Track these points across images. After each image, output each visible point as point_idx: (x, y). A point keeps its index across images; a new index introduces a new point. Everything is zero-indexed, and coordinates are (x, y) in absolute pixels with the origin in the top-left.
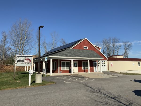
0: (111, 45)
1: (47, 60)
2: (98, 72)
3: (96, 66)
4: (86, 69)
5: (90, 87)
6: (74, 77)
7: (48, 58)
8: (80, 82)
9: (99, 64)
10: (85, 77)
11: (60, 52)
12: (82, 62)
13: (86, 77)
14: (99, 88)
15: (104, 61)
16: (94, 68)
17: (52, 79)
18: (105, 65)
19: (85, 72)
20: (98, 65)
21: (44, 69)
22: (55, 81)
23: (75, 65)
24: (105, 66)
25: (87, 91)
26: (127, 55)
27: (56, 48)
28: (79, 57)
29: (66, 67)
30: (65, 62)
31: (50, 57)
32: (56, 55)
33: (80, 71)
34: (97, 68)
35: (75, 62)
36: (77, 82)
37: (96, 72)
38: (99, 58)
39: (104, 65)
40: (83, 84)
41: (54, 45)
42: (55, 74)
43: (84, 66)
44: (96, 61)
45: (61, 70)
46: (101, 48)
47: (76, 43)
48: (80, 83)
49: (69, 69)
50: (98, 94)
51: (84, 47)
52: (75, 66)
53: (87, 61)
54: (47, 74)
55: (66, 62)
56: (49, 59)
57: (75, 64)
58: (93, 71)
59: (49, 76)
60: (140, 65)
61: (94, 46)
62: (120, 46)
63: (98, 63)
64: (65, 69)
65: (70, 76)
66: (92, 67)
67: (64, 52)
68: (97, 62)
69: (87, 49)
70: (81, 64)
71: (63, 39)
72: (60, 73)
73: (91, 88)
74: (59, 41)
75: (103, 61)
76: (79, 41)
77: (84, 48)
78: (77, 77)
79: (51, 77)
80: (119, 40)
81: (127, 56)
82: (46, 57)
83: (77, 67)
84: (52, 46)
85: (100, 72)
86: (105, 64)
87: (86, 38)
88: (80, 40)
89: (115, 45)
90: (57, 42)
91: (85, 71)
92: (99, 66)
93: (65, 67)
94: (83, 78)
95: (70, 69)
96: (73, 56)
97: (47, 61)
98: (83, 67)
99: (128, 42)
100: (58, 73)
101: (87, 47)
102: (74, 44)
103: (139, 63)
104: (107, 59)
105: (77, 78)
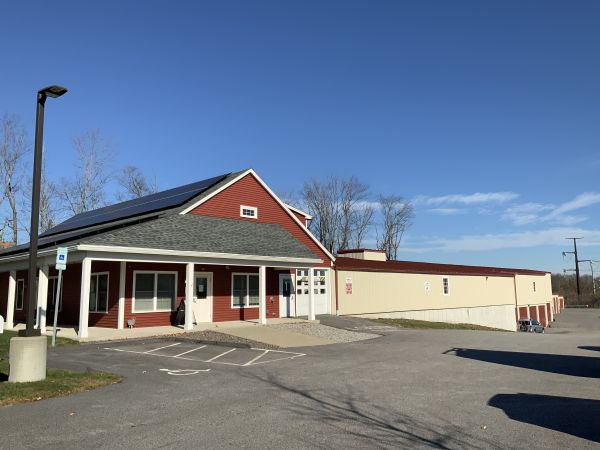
0: (338, 207)
1: (65, 261)
2: (296, 318)
3: (287, 294)
4: (247, 306)
5: (300, 389)
6: (200, 342)
7: (69, 253)
8: (240, 368)
9: (299, 283)
10: (251, 341)
11: (133, 227)
12: (233, 274)
13: (256, 344)
14: (338, 391)
15: (322, 273)
16: (282, 299)
17: (97, 361)
18: (323, 287)
19: (242, 318)
20: (298, 287)
21: (45, 308)
22: (113, 368)
23: (197, 288)
24: (323, 291)
25: (295, 412)
26: (393, 249)
27: (96, 207)
28: (220, 251)
29: (155, 299)
30: (153, 275)
31: (82, 247)
32: (112, 239)
33: (219, 314)
34: (292, 302)
35: (203, 274)
36: (228, 370)
37: (288, 317)
38: (306, 257)
39: (320, 287)
40: (262, 380)
41: (87, 193)
42: (102, 334)
43: (240, 294)
44: (288, 272)
45: (133, 311)
46: (309, 217)
47: (206, 190)
48: (240, 371)
49: (172, 308)
50: (356, 427)
51: (242, 207)
52: (201, 295)
53: (256, 270)
54: (59, 334)
55: (159, 275)
56: (75, 259)
57: (199, 282)
58: (277, 316)
59: (74, 342)
60: (449, 290)
61: (286, 207)
62: (370, 212)
63: (299, 278)
64: (152, 308)
65: (177, 340)
66: (271, 298)
67: (153, 225)
68: (293, 276)
69: (255, 217)
70: (225, 282)
71: (134, 169)
72: (127, 326)
73: (305, 394)
74: (116, 177)
75: (319, 273)
76: (218, 182)
77: (242, 215)
78: (216, 343)
79: (84, 350)
80: (367, 191)
81: (393, 255)
82: (62, 251)
83: (210, 299)
84: (80, 200)
85: (306, 318)
86: (323, 283)
87: (251, 171)
88: (224, 179)
89: (351, 208)
90: (103, 182)
91: (242, 315)
92: (300, 292)
93: (152, 297)
94: (244, 346)
95: (177, 306)
96: (194, 248)
97: (64, 268)
98: (235, 295)
99: (399, 200)
100: (115, 326)
101: (255, 209)
102: (199, 193)
103: (445, 280)
104: (332, 264)
105: (215, 348)
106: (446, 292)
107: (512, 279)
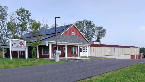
3: (81, 51)
12: (71, 47)
15: (88, 47)
16: (80, 53)
45: (54, 54)
46: (84, 34)
51: (72, 33)
53: (77, 46)
55: (58, 47)
69: (75, 35)
101: (75, 33)
103: (114, 49)
104: (90, 45)
106: (114, 51)
107: (130, 48)
